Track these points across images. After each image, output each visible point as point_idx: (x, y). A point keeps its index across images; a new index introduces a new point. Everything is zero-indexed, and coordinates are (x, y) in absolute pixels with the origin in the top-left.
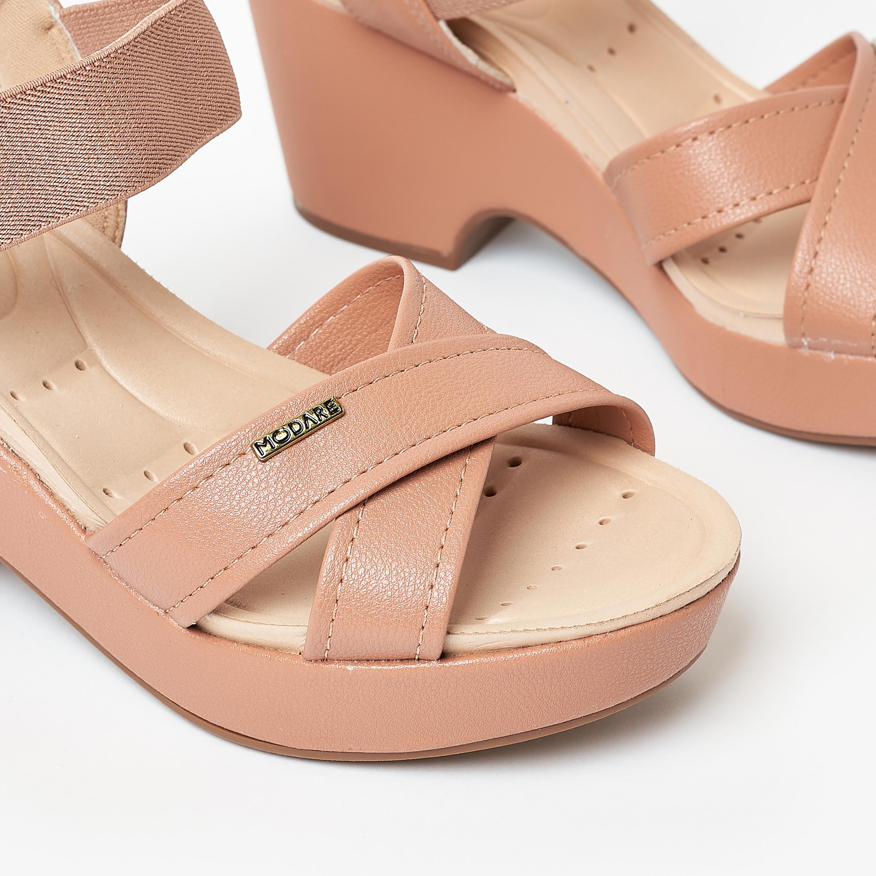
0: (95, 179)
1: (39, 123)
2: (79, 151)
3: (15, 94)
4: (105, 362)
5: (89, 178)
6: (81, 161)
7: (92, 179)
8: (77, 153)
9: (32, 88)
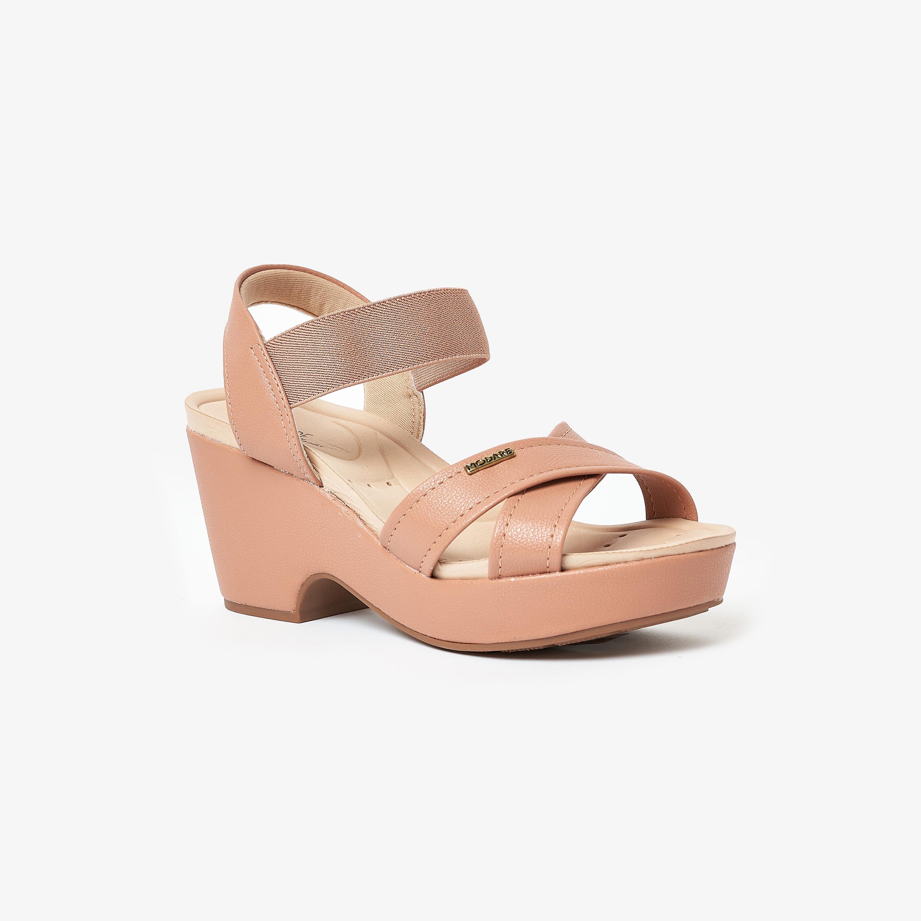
0: (397, 356)
1: (371, 324)
2: (390, 340)
3: (360, 308)
4: (403, 485)
5: (394, 355)
6: (391, 345)
7: (396, 355)
8: (389, 341)
9: (368, 306)
